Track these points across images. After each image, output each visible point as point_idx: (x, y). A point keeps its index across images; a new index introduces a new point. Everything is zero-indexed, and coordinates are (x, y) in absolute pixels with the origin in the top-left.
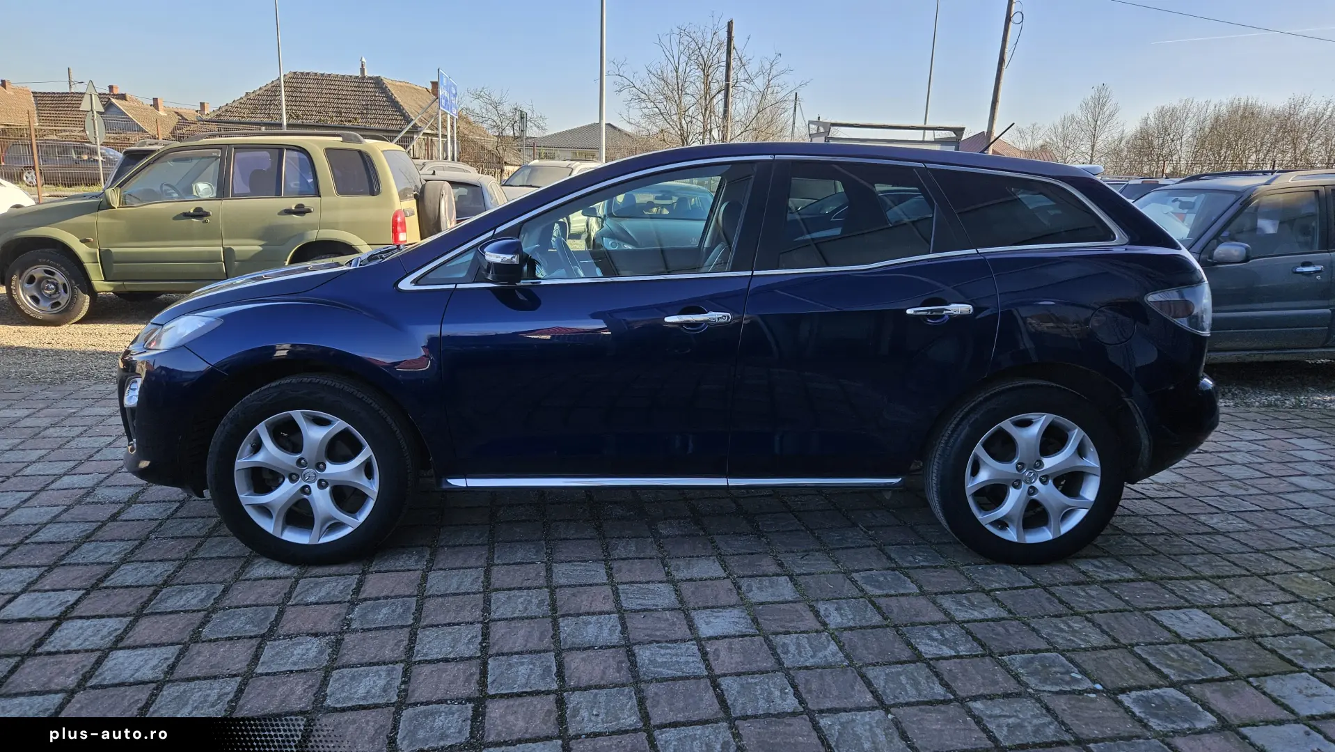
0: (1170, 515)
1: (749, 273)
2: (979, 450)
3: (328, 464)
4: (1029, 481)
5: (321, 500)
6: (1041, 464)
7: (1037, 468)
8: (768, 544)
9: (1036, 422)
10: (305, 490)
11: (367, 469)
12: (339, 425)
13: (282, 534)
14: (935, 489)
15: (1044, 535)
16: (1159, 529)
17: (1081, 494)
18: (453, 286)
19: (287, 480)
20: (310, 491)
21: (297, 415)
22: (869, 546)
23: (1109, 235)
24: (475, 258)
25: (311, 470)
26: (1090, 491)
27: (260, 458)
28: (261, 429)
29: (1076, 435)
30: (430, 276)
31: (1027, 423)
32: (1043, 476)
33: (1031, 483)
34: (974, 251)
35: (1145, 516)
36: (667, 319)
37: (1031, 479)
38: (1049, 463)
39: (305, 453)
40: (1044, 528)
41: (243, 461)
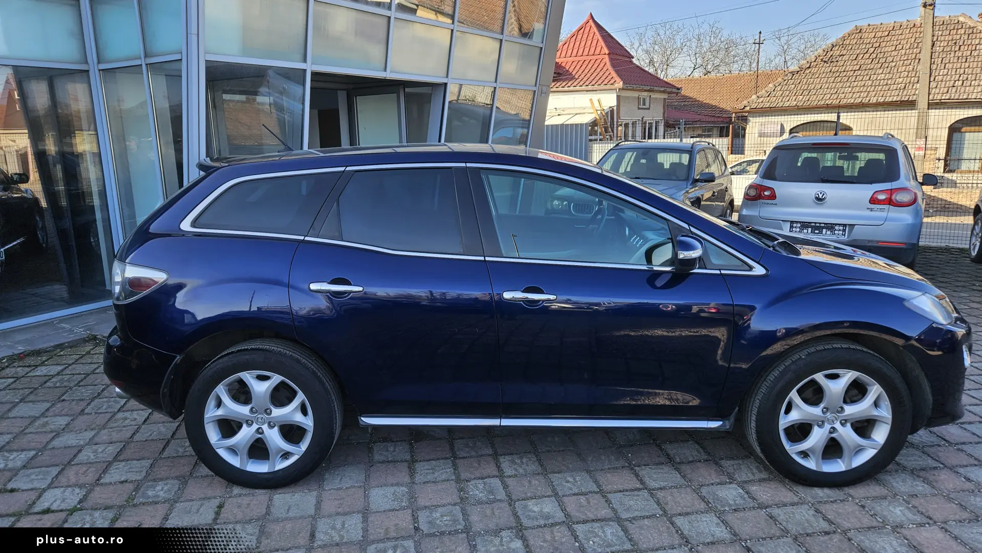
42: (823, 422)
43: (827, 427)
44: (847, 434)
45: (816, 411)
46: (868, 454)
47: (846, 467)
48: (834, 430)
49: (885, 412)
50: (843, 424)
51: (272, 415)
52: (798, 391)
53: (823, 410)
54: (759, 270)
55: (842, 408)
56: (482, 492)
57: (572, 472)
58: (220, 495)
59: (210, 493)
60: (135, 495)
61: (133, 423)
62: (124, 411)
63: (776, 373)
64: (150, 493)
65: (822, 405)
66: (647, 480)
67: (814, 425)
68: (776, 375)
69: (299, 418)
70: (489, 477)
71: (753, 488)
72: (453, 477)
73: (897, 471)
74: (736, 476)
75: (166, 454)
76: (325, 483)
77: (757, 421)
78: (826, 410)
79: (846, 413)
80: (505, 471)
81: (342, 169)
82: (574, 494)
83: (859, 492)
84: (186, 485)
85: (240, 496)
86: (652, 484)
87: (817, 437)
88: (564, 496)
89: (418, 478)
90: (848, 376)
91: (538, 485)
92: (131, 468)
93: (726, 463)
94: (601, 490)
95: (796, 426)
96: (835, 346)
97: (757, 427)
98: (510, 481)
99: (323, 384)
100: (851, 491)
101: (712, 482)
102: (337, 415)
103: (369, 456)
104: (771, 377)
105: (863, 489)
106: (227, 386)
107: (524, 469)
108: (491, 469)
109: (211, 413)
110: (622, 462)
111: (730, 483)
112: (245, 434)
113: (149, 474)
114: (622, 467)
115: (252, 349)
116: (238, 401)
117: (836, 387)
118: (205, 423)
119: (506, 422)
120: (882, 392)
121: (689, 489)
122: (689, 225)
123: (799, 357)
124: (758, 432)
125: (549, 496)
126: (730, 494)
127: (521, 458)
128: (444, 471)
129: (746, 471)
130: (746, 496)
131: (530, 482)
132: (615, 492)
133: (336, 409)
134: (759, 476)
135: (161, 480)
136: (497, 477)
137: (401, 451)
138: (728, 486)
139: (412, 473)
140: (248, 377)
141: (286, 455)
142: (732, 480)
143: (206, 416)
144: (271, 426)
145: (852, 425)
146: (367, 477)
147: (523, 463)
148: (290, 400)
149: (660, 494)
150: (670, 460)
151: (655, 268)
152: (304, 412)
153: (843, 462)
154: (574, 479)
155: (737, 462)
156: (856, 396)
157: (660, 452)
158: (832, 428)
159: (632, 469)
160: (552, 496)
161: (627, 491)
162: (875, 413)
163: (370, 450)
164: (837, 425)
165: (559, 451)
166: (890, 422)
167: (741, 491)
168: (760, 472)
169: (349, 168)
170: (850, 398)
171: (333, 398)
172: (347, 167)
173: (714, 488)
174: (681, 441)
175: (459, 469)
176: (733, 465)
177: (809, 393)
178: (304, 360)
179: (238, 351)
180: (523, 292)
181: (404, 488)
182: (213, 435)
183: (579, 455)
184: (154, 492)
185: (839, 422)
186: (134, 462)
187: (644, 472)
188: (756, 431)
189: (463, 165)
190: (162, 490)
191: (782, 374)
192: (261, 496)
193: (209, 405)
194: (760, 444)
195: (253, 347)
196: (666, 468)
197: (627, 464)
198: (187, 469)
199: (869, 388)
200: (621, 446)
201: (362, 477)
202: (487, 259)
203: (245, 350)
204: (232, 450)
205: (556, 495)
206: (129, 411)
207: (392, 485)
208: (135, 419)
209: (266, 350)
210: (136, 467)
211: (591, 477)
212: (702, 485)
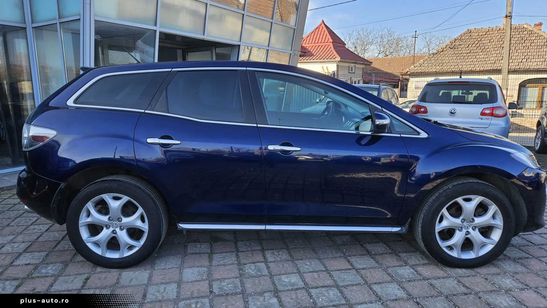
42: (462, 228)
43: (464, 231)
44: (476, 236)
45: (458, 221)
46: (489, 248)
47: (475, 256)
48: (468, 233)
49: (499, 222)
50: (473, 229)
51: (122, 222)
52: (447, 209)
53: (461, 221)
54: (424, 135)
55: (473, 219)
56: (253, 271)
57: (309, 259)
58: (88, 272)
59: (81, 271)
60: (34, 272)
61: (39, 231)
62: (35, 225)
63: (434, 197)
64: (43, 271)
65: (461, 218)
66: (355, 264)
67: (456, 230)
68: (434, 199)
69: (139, 224)
70: (258, 262)
71: (419, 269)
72: (236, 262)
73: (505, 259)
74: (409, 262)
75: (56, 249)
76: (155, 265)
77: (422, 227)
78: (463, 220)
79: (476, 222)
80: (268, 259)
81: (170, 70)
82: (310, 272)
83: (483, 271)
84: (67, 266)
85: (101, 273)
86: (358, 266)
87: (458, 237)
88: (304, 273)
89: (214, 263)
90: (477, 200)
91: (289, 266)
92: (33, 257)
93: (402, 255)
94: (327, 270)
95: (446, 230)
96: (469, 181)
97: (422, 231)
98: (271, 265)
99: (155, 202)
100: (479, 270)
101: (395, 265)
102: (164, 222)
103: (184, 250)
104: (431, 200)
105: (486, 269)
106: (94, 203)
107: (280, 258)
108: (260, 258)
109: (83, 220)
110: (340, 254)
111: (405, 266)
112: (105, 234)
113: (45, 260)
114: (340, 257)
115: (110, 180)
116: (101, 213)
117: (470, 207)
118: (79, 226)
119: (269, 227)
120: (497, 209)
121: (380, 269)
122: (382, 107)
123: (447, 187)
124: (423, 234)
125: (295, 273)
126: (406, 272)
127: (278, 252)
128: (231, 259)
129: (414, 259)
130: (415, 273)
131: (283, 265)
132: (336, 271)
133: (163, 218)
134: (422, 262)
135: (52, 263)
136: (263, 262)
137: (205, 247)
138: (404, 267)
139: (211, 260)
140: (107, 197)
141: (131, 247)
142: (406, 264)
143: (80, 222)
144: (121, 229)
145: (479, 230)
146: (183, 262)
147: (279, 255)
148: (134, 213)
149: (363, 272)
150: (369, 253)
151: (361, 133)
152: (143, 221)
153: (474, 253)
154: (311, 263)
155: (409, 254)
156: (481, 212)
157: (363, 248)
158: (467, 231)
159: (346, 258)
160: (296, 273)
161: (343, 270)
162: (493, 222)
163: (186, 247)
164: (470, 230)
165: (302, 248)
166: (502, 228)
167: (412, 270)
168: (423, 259)
169: (174, 70)
170: (478, 214)
171: (161, 211)
172: (172, 68)
173: (396, 268)
174: (376, 243)
175: (240, 258)
176: (407, 256)
177: (453, 210)
178: (143, 187)
179: (101, 181)
180: (280, 145)
181: (205, 269)
182: (84, 234)
183: (314, 250)
184: (46, 271)
185: (471, 228)
186: (36, 253)
187: (353, 260)
188: (422, 233)
189: (245, 68)
190: (51, 269)
191: (437, 197)
192: (114, 273)
193: (83, 215)
194: (424, 241)
195: (111, 179)
196: (366, 258)
197: (343, 255)
198: (69, 257)
199: (489, 207)
200: (339, 245)
201: (179, 262)
202: (259, 125)
203: (105, 180)
204: (97, 244)
205: (299, 272)
206: (38, 224)
207: (198, 267)
208: (41, 229)
209: (119, 181)
210: (37, 256)
211: (320, 262)
212: (388, 267)
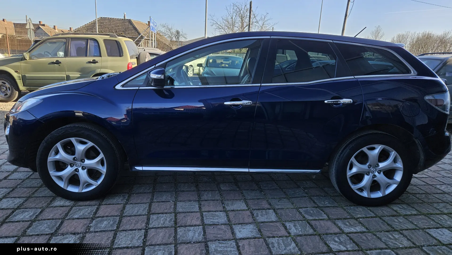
0: (425, 185)
1: (260, 85)
2: (353, 159)
3: (86, 160)
4: (373, 172)
5: (83, 174)
6: (378, 165)
7: (377, 167)
8: (265, 195)
9: (377, 148)
10: (77, 170)
11: (102, 162)
12: (90, 144)
13: (67, 188)
14: (334, 175)
15: (378, 195)
16: (422, 191)
17: (394, 178)
18: (138, 88)
19: (69, 166)
20: (79, 171)
21: (73, 140)
22: (305, 197)
23: (409, 72)
24: (147, 76)
25: (79, 162)
26: (398, 177)
27: (58, 157)
28: (58, 145)
29: (393, 154)
30: (128, 83)
31: (373, 149)
32: (379, 171)
33: (374, 173)
34: (353, 77)
35: (415, 186)
36: (225, 103)
37: (374, 172)
38: (382, 165)
39: (76, 155)
40: (378, 191)
41: (51, 158)
